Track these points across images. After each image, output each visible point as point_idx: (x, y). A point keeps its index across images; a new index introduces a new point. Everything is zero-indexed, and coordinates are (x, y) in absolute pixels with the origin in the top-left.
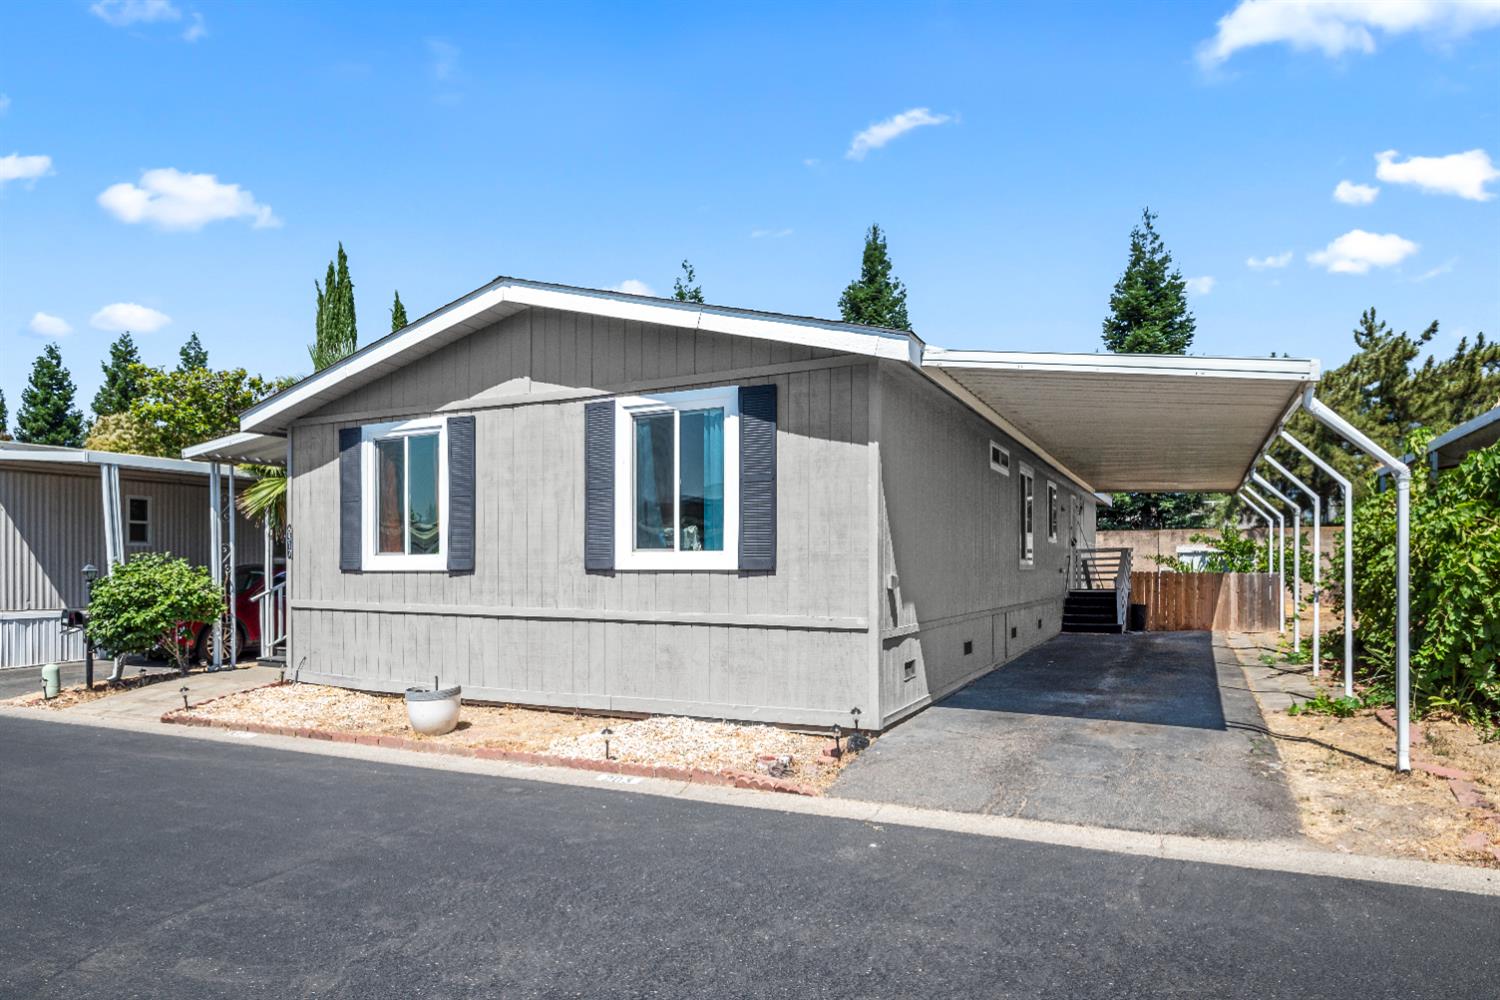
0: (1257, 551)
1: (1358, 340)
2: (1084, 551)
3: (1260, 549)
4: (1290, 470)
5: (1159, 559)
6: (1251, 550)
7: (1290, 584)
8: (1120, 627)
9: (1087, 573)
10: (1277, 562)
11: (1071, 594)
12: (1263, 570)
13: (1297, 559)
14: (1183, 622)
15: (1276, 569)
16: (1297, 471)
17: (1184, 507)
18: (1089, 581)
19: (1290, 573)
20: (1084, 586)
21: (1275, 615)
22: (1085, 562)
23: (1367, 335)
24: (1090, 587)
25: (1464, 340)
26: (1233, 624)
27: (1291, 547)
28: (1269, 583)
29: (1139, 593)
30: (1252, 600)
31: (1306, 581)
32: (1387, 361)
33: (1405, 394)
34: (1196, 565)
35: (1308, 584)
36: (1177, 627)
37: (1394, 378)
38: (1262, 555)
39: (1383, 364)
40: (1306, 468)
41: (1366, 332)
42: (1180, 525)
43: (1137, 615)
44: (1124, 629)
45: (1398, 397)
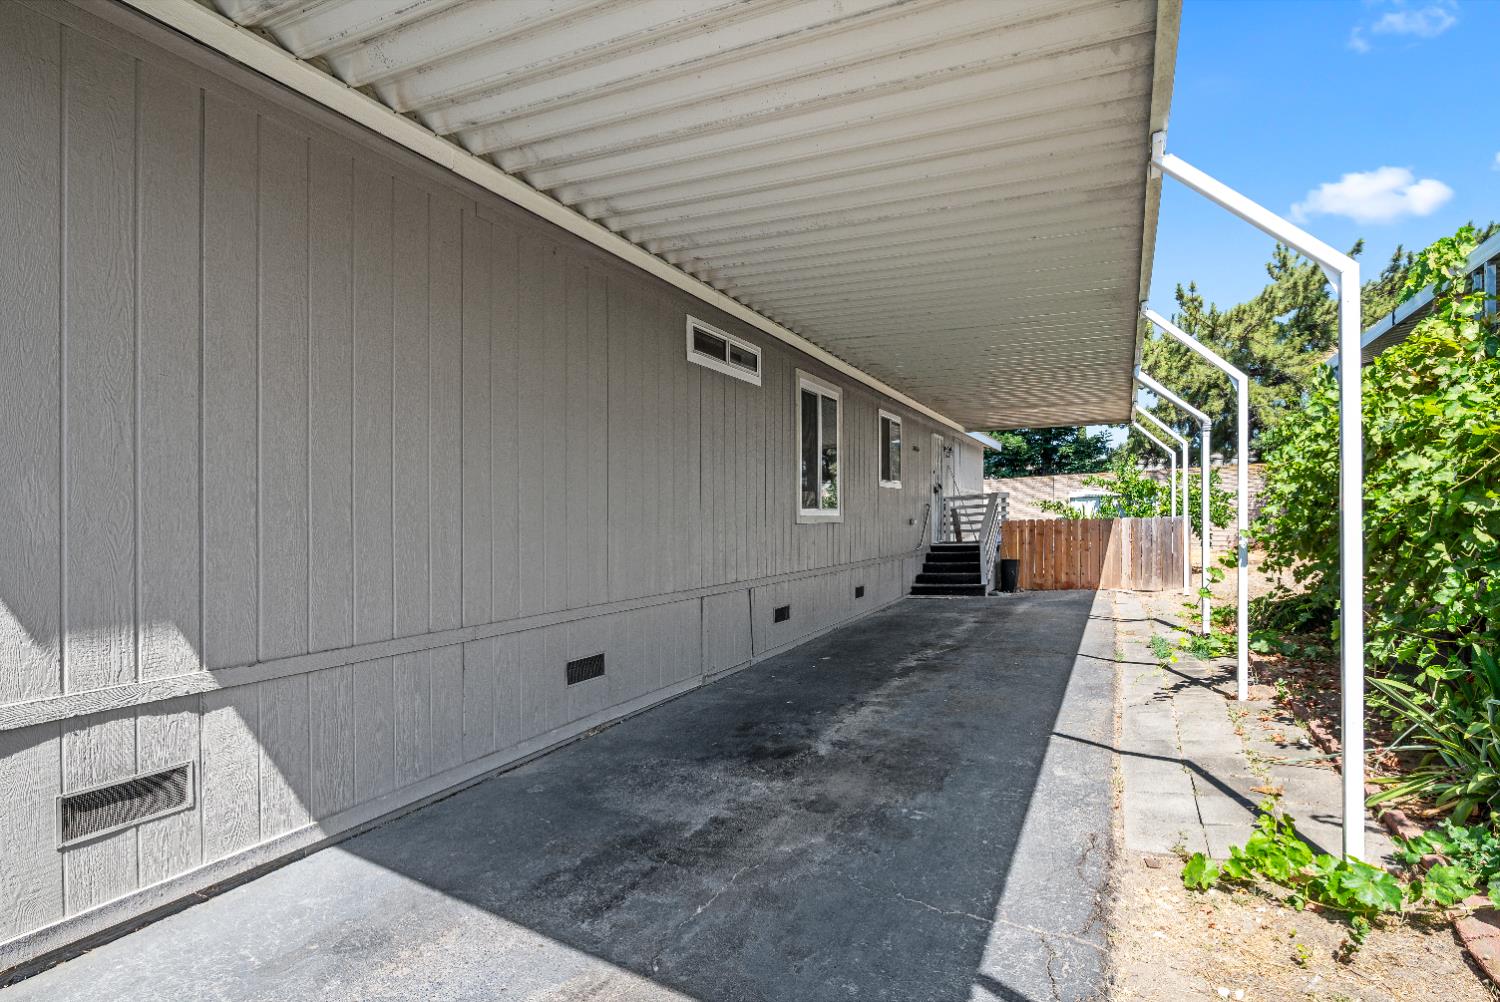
0: (1160, 494)
1: (1270, 272)
2: (954, 499)
3: (1163, 490)
4: (1198, 408)
5: (1046, 506)
6: (1152, 491)
7: (1197, 528)
8: (983, 588)
9: (956, 523)
10: (1180, 503)
11: (933, 548)
12: (1165, 513)
13: (1206, 499)
14: (1064, 578)
15: (1180, 513)
16: (1206, 408)
17: (1083, 452)
18: (958, 533)
19: (1196, 516)
20: (953, 538)
21: (1177, 570)
22: (954, 510)
23: (1280, 268)
24: (959, 539)
25: (1400, 249)
26: (1125, 580)
27: (1199, 486)
28: (1172, 529)
29: (1011, 546)
30: (1150, 551)
31: (1217, 525)
32: (1306, 287)
33: (1328, 317)
34: (1090, 511)
35: (1220, 528)
36: (1057, 585)
37: (1313, 304)
38: (1164, 497)
39: (1301, 288)
40: (1216, 403)
41: (1279, 265)
42: (1080, 470)
43: (1007, 574)
44: (989, 588)
45: (1319, 321)
